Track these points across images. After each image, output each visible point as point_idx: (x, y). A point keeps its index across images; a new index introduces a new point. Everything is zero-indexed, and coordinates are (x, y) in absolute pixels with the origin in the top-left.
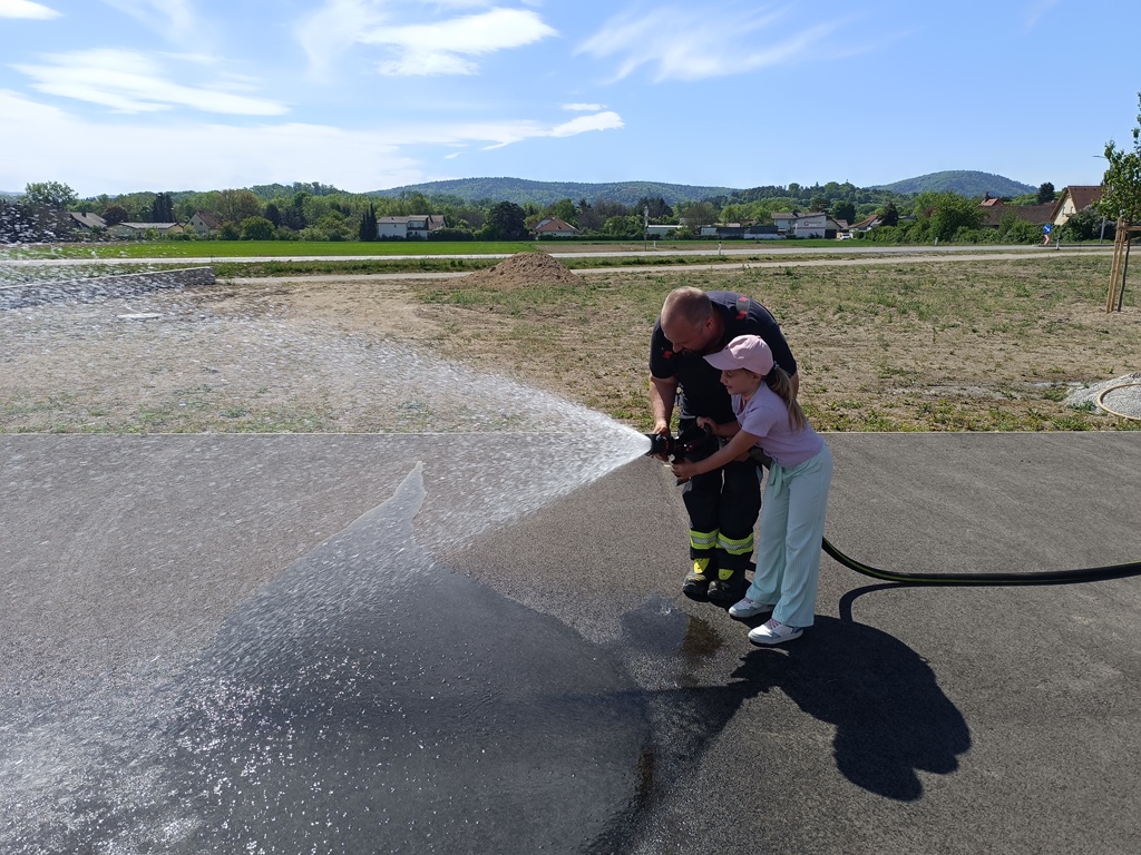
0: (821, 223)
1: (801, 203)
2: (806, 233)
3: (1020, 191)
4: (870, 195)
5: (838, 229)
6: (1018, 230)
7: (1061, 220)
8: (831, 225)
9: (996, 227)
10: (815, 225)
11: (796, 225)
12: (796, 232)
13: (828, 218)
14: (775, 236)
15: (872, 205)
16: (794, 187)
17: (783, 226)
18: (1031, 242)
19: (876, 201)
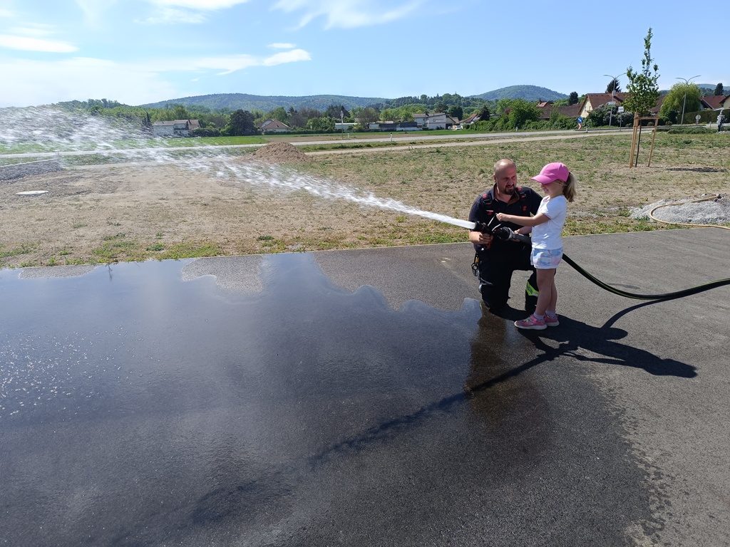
0: (443, 120)
1: (429, 108)
2: (434, 126)
3: (557, 98)
4: (470, 101)
5: (453, 123)
6: (561, 121)
7: (584, 115)
8: (449, 121)
9: (548, 119)
10: (439, 121)
11: (428, 122)
12: (428, 126)
13: (447, 117)
14: (415, 128)
15: (472, 108)
16: (424, 97)
17: (420, 122)
18: (569, 128)
19: (474, 105)
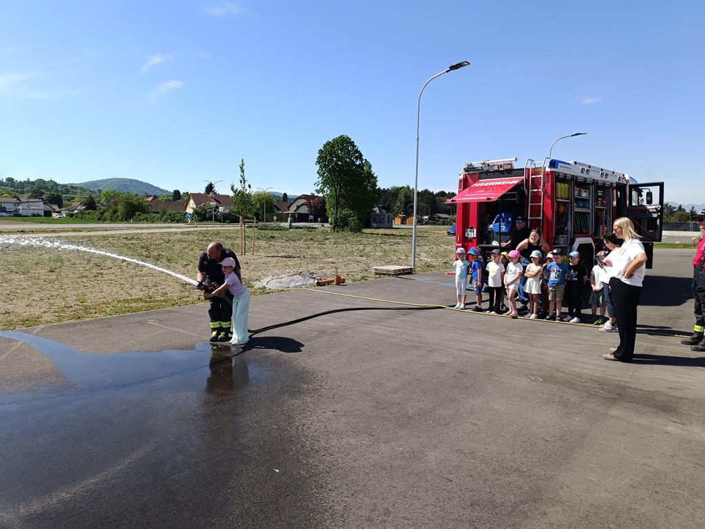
0: (40, 207)
2: (30, 213)
4: (70, 189)
5: (52, 210)
8: (48, 208)
10: (35, 208)
11: (21, 207)
12: (21, 212)
13: (45, 203)
16: (10, 180)
17: (10, 207)
